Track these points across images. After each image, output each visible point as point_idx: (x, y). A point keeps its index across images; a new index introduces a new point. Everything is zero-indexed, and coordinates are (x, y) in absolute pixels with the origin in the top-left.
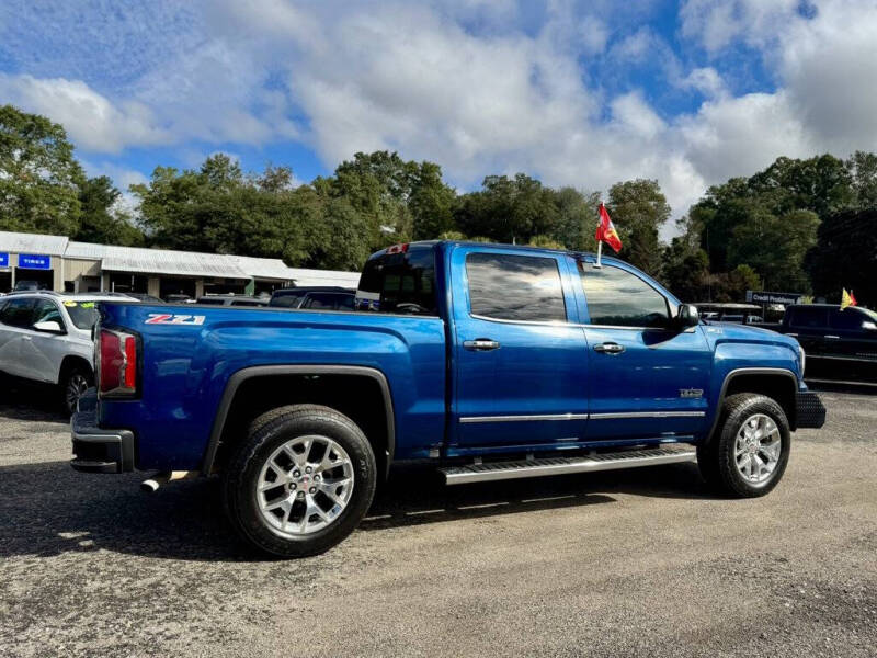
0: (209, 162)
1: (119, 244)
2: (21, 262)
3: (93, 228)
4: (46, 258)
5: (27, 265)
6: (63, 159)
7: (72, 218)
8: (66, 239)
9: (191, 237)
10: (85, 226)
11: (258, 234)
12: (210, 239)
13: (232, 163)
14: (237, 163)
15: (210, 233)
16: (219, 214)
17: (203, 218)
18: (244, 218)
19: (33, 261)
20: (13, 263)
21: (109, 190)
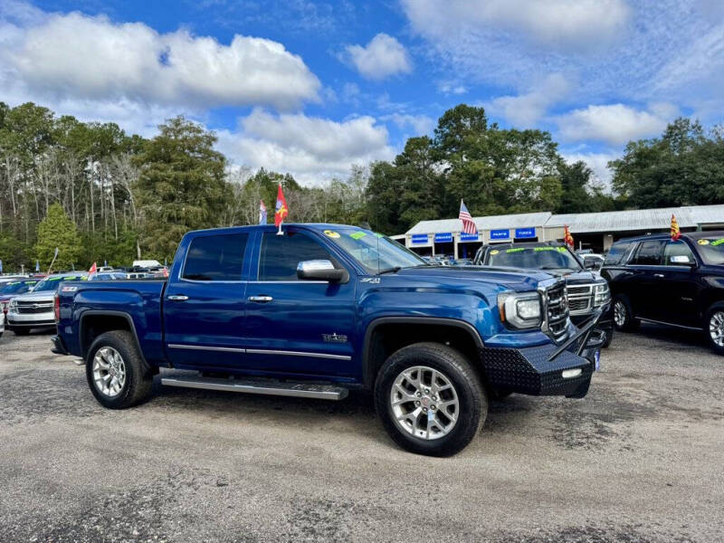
0: (670, 128)
1: (591, 211)
2: (517, 234)
3: (570, 202)
4: (533, 230)
5: (521, 235)
6: (551, 155)
7: (556, 197)
8: (549, 214)
9: (650, 196)
10: (565, 202)
11: (713, 183)
12: (666, 195)
13: (693, 122)
14: (697, 121)
15: (666, 190)
16: (674, 172)
17: (660, 179)
18: (697, 170)
19: (524, 233)
20: (512, 235)
21: (584, 171)
